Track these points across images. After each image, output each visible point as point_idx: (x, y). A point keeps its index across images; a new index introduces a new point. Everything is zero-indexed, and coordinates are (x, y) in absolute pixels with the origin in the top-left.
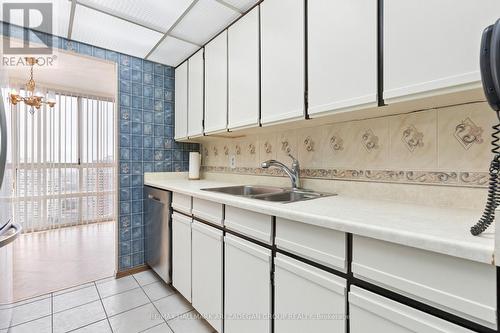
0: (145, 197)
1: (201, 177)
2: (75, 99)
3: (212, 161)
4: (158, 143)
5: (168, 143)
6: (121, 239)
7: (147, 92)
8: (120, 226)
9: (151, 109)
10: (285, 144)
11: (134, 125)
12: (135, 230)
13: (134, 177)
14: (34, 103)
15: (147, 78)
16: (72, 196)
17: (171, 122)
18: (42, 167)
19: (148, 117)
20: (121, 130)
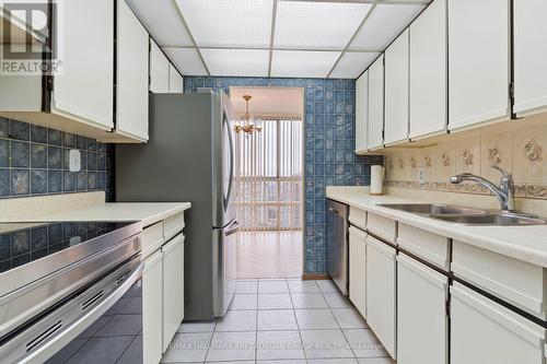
0: (327, 210)
1: (384, 193)
2: (275, 122)
3: (397, 175)
4: (339, 157)
5: (349, 157)
6: (306, 245)
7: (328, 109)
8: (306, 234)
9: (333, 125)
10: (493, 152)
11: (317, 141)
12: (317, 239)
13: (317, 190)
14: (248, 130)
15: (329, 96)
16: (273, 205)
17: (352, 136)
18: (254, 180)
19: (330, 132)
20: (306, 148)
